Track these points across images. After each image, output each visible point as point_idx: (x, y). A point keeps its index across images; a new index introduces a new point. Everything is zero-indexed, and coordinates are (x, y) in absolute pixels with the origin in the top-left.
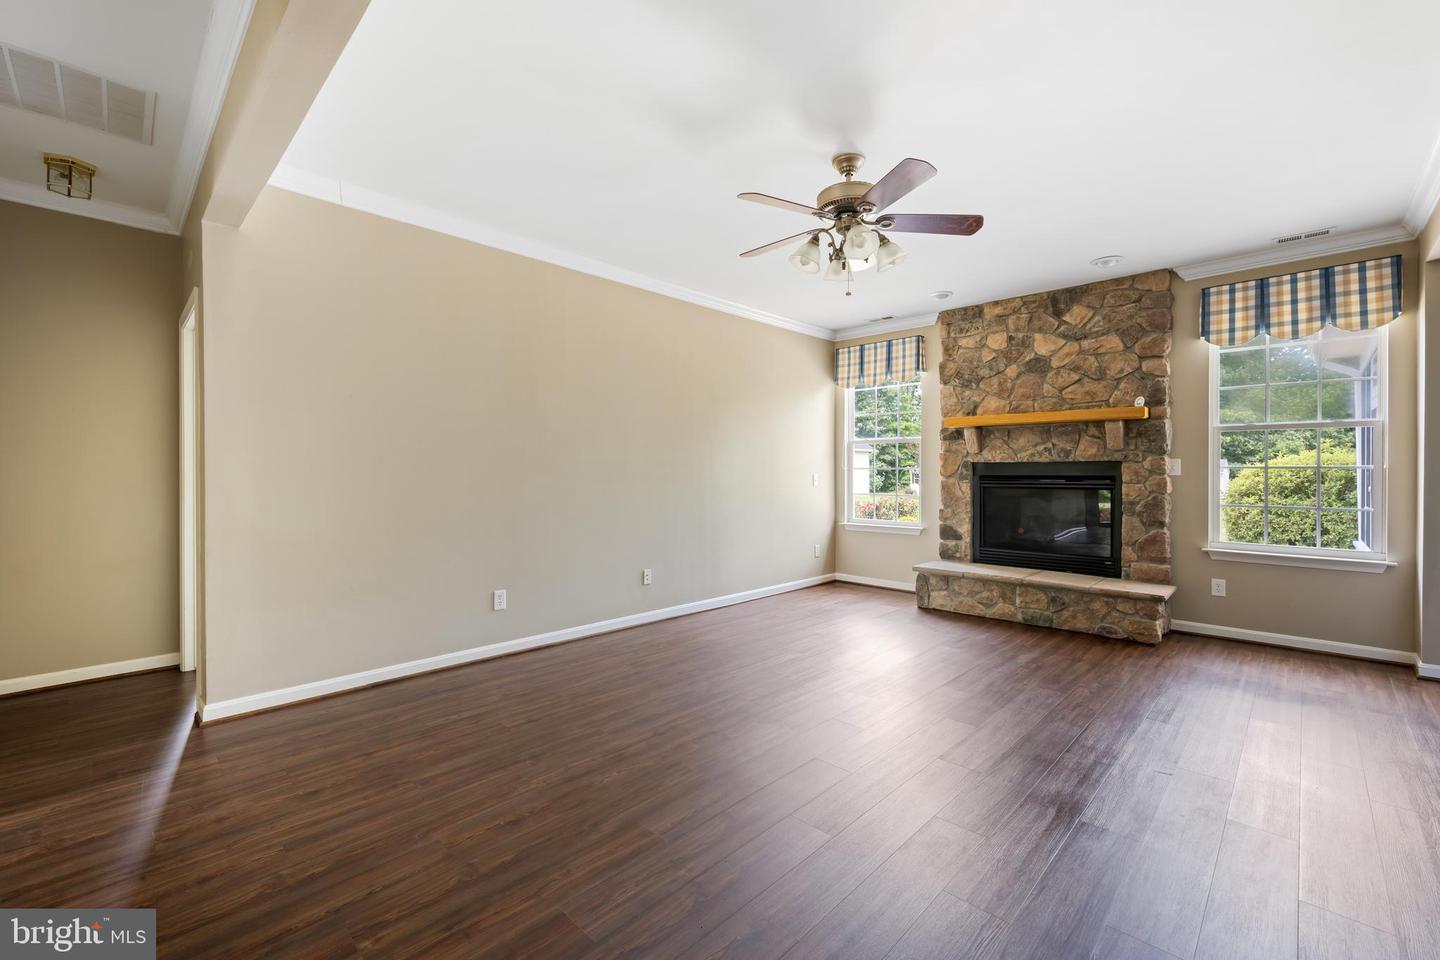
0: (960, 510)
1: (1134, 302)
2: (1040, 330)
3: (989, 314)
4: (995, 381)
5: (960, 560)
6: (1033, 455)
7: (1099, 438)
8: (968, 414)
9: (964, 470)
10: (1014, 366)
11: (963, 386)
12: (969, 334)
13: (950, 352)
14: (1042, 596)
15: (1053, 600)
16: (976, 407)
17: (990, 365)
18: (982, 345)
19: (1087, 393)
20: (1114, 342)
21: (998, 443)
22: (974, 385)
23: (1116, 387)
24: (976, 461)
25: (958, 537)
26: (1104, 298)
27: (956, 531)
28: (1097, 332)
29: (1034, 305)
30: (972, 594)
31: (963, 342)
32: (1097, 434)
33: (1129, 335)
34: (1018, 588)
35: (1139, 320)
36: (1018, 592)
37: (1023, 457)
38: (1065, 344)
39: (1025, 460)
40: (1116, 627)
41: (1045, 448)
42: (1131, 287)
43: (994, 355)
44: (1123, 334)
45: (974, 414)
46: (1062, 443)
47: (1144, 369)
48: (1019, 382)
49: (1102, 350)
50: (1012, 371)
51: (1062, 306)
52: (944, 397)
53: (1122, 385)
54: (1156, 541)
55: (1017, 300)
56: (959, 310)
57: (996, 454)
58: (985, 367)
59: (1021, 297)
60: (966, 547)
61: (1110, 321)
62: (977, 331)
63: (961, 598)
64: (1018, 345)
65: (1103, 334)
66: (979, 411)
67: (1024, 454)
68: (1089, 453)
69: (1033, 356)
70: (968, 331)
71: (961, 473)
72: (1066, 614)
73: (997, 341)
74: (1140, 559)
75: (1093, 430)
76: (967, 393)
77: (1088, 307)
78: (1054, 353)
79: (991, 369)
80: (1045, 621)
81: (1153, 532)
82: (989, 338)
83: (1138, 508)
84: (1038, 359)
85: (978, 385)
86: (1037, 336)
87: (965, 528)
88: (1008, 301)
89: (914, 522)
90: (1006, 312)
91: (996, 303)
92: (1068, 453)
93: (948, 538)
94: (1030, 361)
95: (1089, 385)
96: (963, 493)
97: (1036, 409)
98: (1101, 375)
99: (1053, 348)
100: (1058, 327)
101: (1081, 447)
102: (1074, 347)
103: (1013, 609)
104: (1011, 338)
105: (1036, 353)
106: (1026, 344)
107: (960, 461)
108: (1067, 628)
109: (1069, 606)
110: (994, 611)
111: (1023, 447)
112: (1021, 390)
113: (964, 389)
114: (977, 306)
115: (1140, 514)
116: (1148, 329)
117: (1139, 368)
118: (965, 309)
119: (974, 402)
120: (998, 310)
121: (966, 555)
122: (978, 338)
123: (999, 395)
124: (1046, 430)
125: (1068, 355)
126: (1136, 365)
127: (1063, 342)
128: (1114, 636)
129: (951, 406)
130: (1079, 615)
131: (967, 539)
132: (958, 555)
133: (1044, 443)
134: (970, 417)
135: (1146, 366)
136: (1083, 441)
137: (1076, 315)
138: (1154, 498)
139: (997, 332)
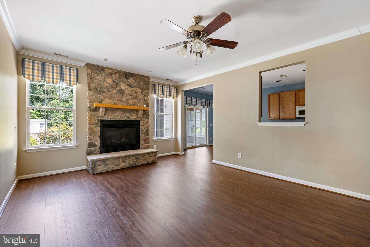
0: (96, 136)
1: (143, 82)
2: (122, 82)
3: (107, 71)
4: (109, 93)
5: (96, 154)
6: (120, 118)
7: (136, 114)
8: (99, 103)
9: (98, 122)
10: (115, 90)
11: (97, 93)
12: (99, 75)
13: (93, 79)
14: (134, 158)
15: (136, 158)
16: (102, 101)
17: (107, 88)
18: (104, 81)
19: (134, 102)
20: (139, 90)
21: (110, 113)
22: (101, 94)
23: (140, 102)
24: (102, 119)
25: (95, 146)
26: (137, 79)
27: (94, 144)
28: (136, 87)
29: (121, 74)
30: (113, 163)
31: (98, 77)
32: (136, 113)
33: (143, 90)
34: (127, 157)
35: (144, 87)
36: (127, 158)
37: (117, 118)
38: (128, 88)
39: (118, 119)
40: (149, 161)
41: (124, 116)
42: (143, 78)
43: (109, 85)
44: (141, 89)
45: (101, 103)
46: (128, 115)
47: (145, 99)
48: (116, 95)
49: (137, 92)
50: (114, 91)
51: (128, 77)
52: (90, 95)
53: (141, 102)
54: (148, 139)
55: (116, 70)
56: (96, 66)
57: (110, 117)
58: (105, 88)
59: (117, 70)
60: (98, 149)
61: (139, 85)
62: (102, 75)
63: (109, 166)
64: (116, 84)
65: (137, 88)
66: (103, 102)
67: (117, 117)
68: (134, 118)
69: (120, 88)
70: (99, 74)
71: (97, 123)
72: (139, 161)
73: (109, 81)
74: (145, 143)
75: (135, 112)
76: (99, 95)
77: (134, 79)
78: (126, 89)
79: (108, 89)
80: (134, 164)
81: (147, 137)
82: (107, 79)
83: (144, 131)
84: (122, 90)
85: (102, 94)
86: (122, 83)
87: (98, 143)
88: (113, 69)
89: (74, 143)
90: (113, 73)
91: (109, 69)
92: (129, 118)
93: (92, 147)
94: (120, 90)
95: (134, 100)
96: (97, 130)
97: (121, 104)
98: (136, 98)
99: (126, 88)
100: (127, 83)
101: (133, 116)
102: (130, 89)
103: (126, 164)
104: (114, 81)
105: (121, 88)
106: (118, 84)
107: (96, 119)
108: (139, 164)
109: (140, 158)
110: (121, 166)
111: (118, 115)
112: (117, 98)
113: (98, 94)
114: (102, 67)
115: (144, 133)
116: (146, 89)
117: (144, 98)
118: (98, 66)
119: (101, 99)
120: (110, 71)
121: (98, 152)
122: (103, 78)
123: (110, 98)
124: (124, 110)
125: (130, 91)
126: (144, 97)
127: (128, 87)
128: (149, 163)
129: (93, 99)
130: (142, 160)
131: (98, 146)
132: (95, 152)
133: (123, 115)
134: (100, 104)
135: (146, 98)
136: (133, 115)
137: (131, 81)
138: (147, 129)
139: (109, 78)
